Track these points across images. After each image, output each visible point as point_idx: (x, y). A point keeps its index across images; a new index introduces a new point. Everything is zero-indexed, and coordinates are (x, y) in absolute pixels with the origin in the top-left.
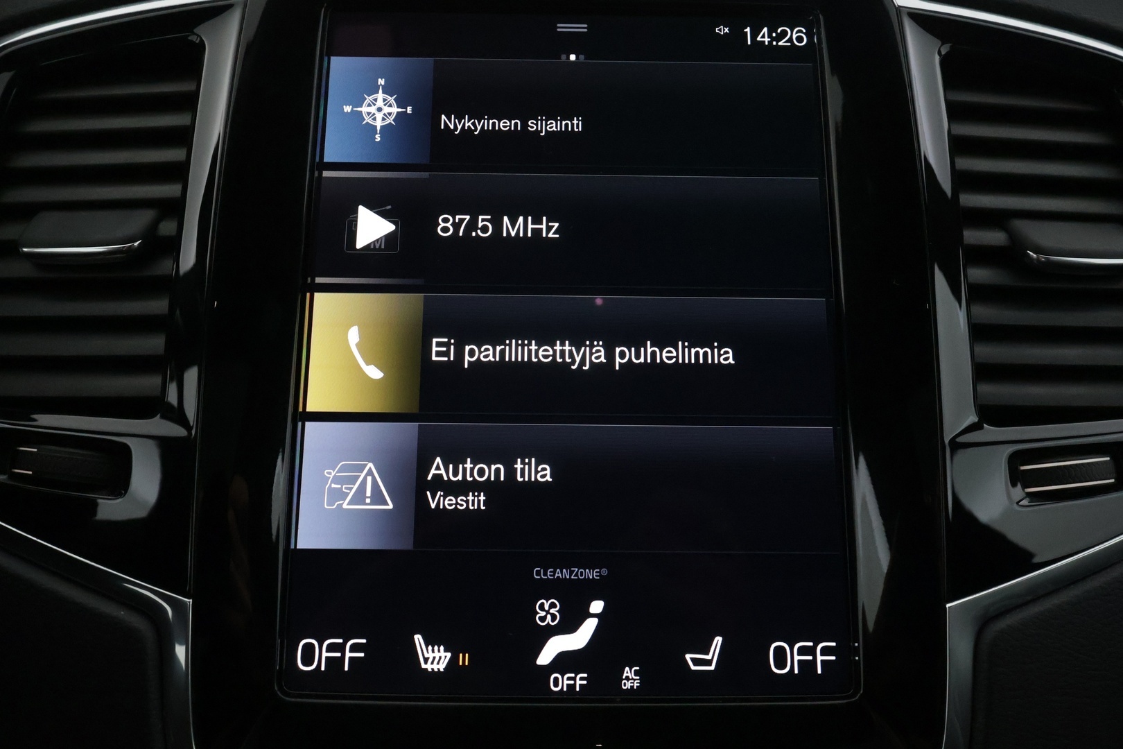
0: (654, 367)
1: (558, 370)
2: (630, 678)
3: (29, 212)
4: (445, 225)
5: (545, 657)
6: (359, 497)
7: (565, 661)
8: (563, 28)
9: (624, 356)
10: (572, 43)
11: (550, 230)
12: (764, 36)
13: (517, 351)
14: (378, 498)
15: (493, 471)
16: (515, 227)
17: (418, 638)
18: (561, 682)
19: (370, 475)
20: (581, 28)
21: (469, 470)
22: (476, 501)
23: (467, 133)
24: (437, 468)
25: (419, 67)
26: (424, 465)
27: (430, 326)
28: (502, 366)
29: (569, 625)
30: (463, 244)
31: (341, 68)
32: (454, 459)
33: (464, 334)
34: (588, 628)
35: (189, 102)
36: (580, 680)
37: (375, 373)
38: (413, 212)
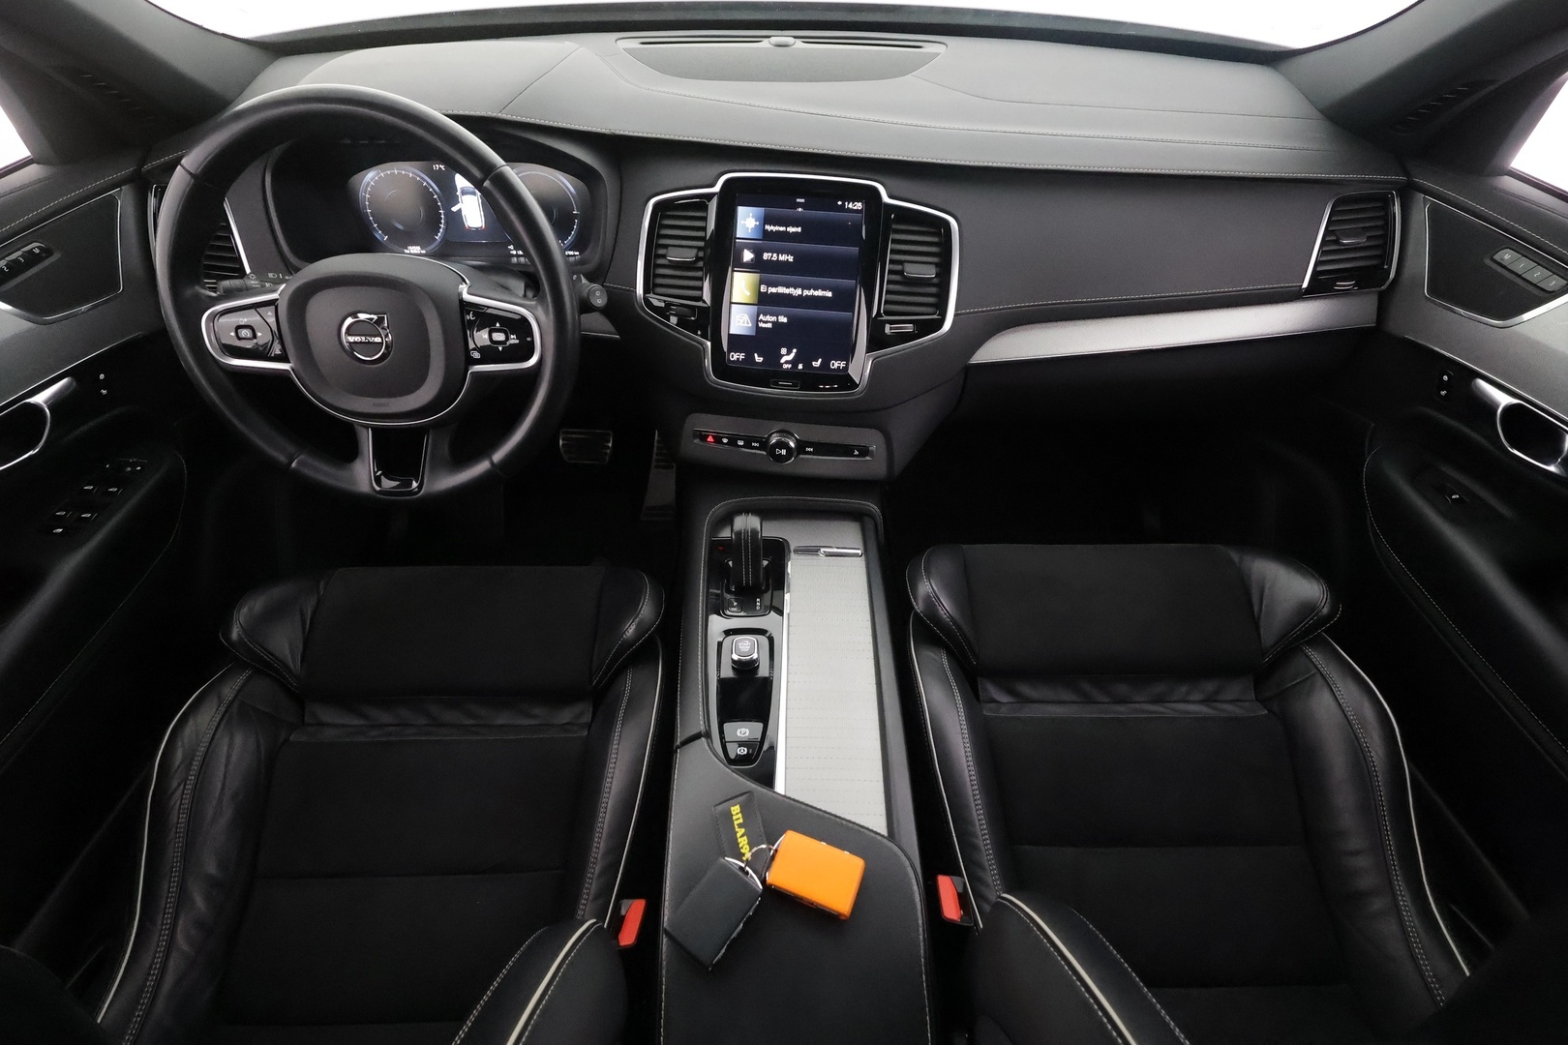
0: (813, 296)
1: (790, 295)
2: (800, 367)
3: (666, 246)
4: (766, 256)
5: (782, 361)
6: (744, 323)
7: (787, 362)
8: (798, 200)
9: (806, 293)
10: (800, 205)
11: (791, 259)
12: (850, 206)
13: (782, 290)
14: (748, 323)
15: (774, 319)
16: (783, 258)
17: (756, 355)
18: (785, 366)
19: (746, 318)
20: (803, 201)
21: (769, 318)
22: (770, 325)
23: (772, 231)
24: (761, 317)
25: (760, 211)
26: (758, 316)
27: (761, 282)
28: (777, 294)
29: (788, 354)
30: (770, 262)
31: (741, 210)
32: (765, 315)
33: (769, 284)
34: (792, 355)
35: (705, 219)
36: (790, 366)
37: (748, 293)
38: (758, 252)
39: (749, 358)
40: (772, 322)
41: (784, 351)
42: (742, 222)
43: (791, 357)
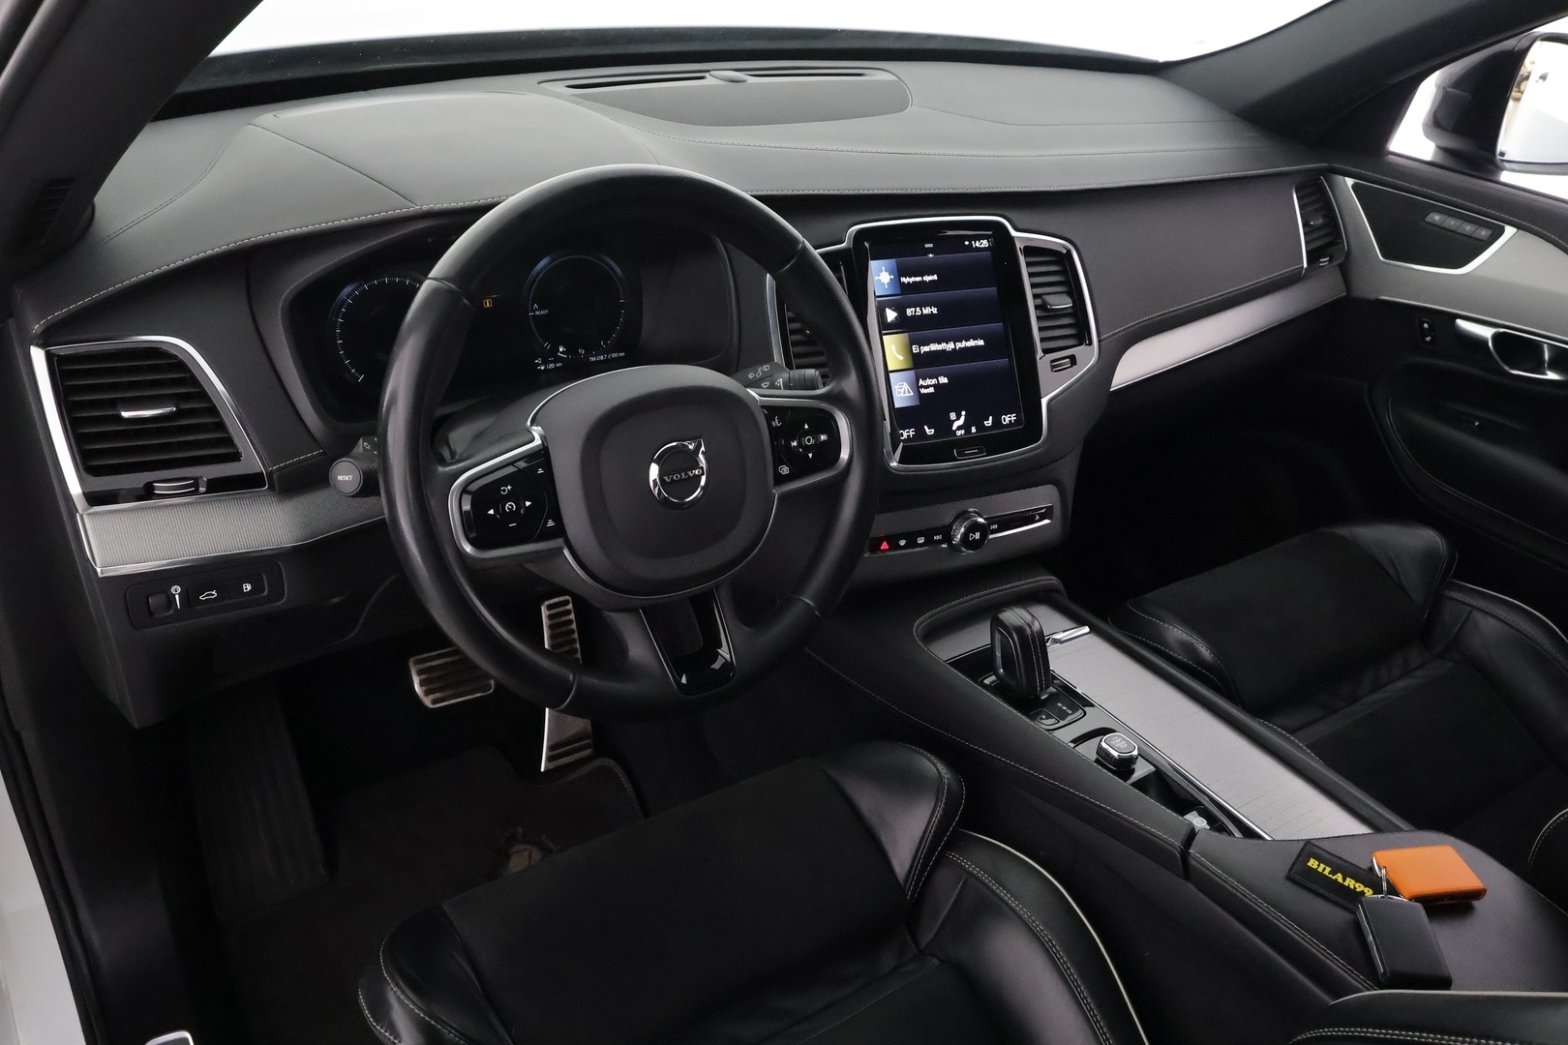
0: (966, 348)
1: (943, 352)
2: (974, 430)
4: (909, 312)
5: (954, 428)
6: (905, 393)
7: (959, 428)
8: (927, 246)
9: (959, 345)
10: (930, 251)
11: (935, 310)
12: (977, 244)
13: (934, 347)
14: (909, 392)
15: (934, 381)
16: (927, 311)
17: (926, 427)
18: (959, 433)
19: (906, 386)
20: (931, 245)
21: (929, 382)
22: (931, 390)
23: (909, 282)
24: (921, 382)
25: (891, 262)
26: (917, 381)
27: (912, 342)
28: (931, 353)
29: (958, 418)
30: (914, 317)
32: (924, 379)
33: (921, 344)
34: (963, 419)
36: (963, 432)
37: (901, 358)
38: (900, 309)
39: (920, 433)
40: (933, 386)
41: (953, 416)
42: (876, 278)
43: (961, 421)
